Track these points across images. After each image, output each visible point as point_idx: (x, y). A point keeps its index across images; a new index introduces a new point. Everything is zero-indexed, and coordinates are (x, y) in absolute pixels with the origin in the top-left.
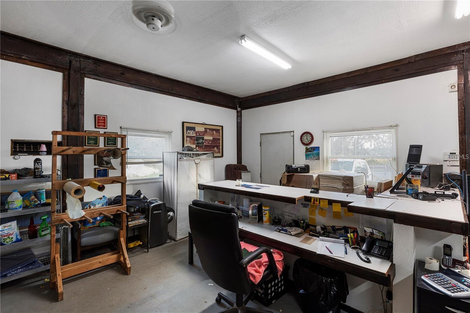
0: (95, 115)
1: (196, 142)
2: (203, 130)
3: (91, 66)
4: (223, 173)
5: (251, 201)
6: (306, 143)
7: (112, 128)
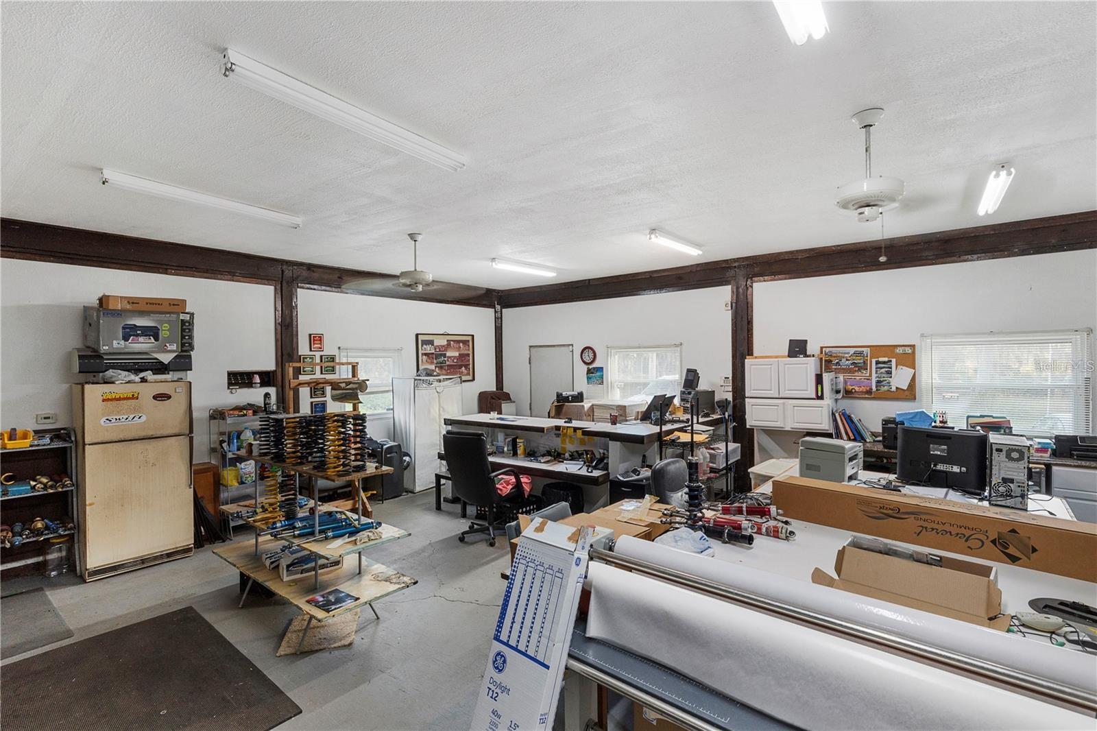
0: (310, 335)
1: (435, 361)
2: (446, 343)
3: (305, 273)
4: (475, 405)
5: (507, 435)
6: (587, 361)
7: (329, 350)
